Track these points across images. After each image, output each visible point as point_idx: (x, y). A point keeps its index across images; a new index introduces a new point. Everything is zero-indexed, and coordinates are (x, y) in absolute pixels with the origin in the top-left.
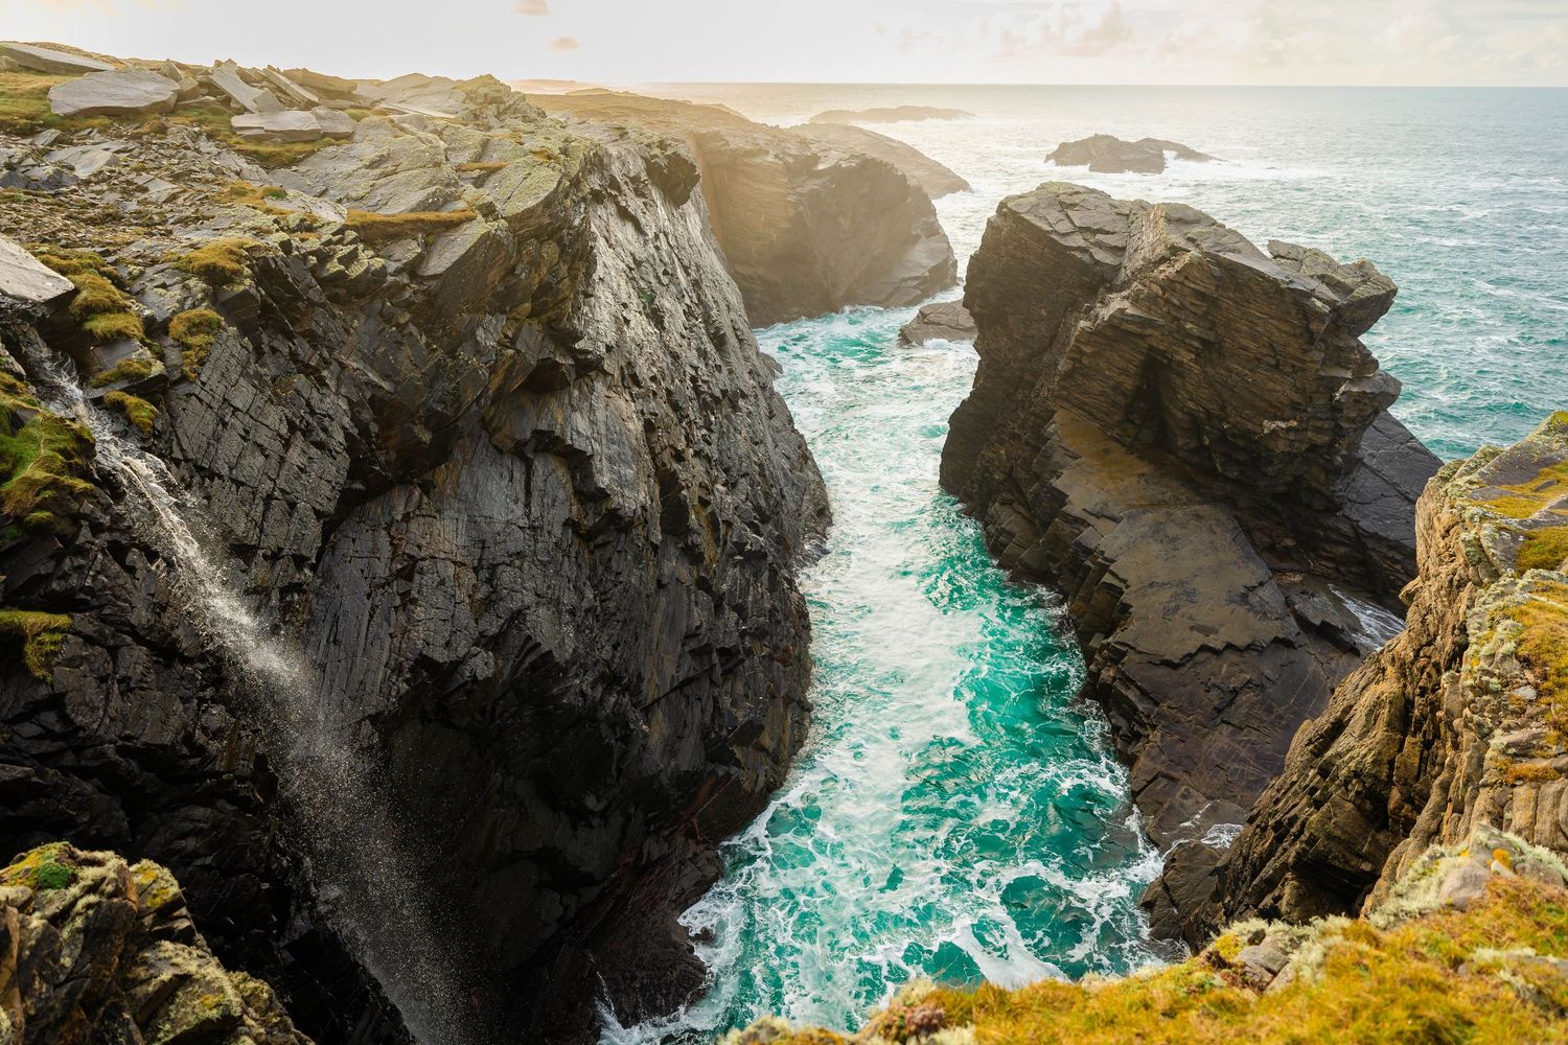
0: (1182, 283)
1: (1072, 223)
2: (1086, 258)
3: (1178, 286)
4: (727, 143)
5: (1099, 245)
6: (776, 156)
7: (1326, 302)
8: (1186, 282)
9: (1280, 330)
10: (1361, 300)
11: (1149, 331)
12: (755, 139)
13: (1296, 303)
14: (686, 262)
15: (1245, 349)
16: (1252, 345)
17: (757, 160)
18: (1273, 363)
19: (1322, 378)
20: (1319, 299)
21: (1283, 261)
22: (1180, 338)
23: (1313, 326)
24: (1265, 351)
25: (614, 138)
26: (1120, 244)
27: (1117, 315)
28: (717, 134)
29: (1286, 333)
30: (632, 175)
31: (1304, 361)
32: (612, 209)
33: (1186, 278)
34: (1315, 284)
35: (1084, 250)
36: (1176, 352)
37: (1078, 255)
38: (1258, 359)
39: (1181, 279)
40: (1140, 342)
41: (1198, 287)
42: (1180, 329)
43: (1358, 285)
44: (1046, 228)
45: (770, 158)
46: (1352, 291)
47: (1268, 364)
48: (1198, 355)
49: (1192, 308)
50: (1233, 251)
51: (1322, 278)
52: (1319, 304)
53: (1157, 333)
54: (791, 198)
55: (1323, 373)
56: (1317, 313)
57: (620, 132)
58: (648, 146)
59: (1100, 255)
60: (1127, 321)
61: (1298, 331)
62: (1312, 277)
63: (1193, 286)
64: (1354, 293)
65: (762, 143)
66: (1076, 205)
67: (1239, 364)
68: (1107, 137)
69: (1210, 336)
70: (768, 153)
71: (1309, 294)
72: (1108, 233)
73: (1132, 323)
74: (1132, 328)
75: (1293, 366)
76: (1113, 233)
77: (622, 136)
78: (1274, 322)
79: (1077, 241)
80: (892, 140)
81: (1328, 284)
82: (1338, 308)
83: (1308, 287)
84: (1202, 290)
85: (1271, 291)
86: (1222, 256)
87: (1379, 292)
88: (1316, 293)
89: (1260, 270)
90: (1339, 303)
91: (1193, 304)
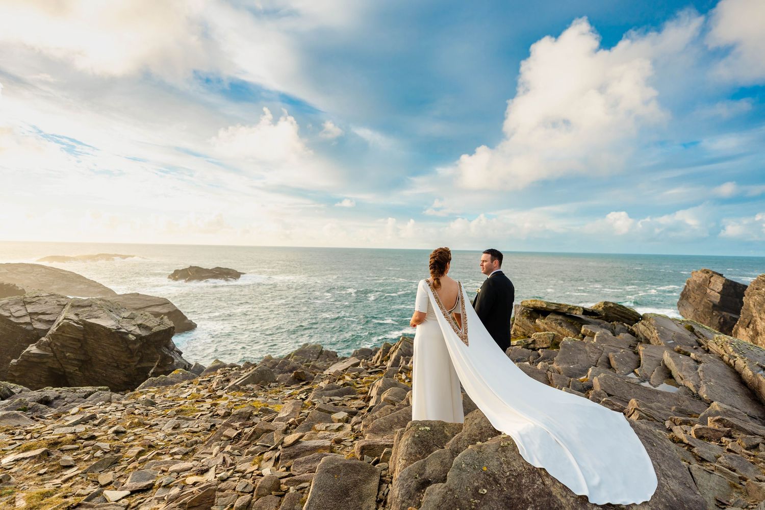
0: (61, 335)
1: (27, 311)
2: (29, 328)
3: (60, 337)
5: (40, 321)
7: (135, 335)
8: (63, 334)
9: (116, 350)
10: (155, 332)
11: (45, 360)
13: (121, 338)
15: (102, 361)
16: (105, 359)
18: (116, 365)
19: (139, 368)
20: (132, 334)
21: (125, 320)
22: (66, 360)
23: (130, 347)
24: (111, 360)
26: (51, 319)
27: (26, 354)
29: (118, 351)
31: (128, 362)
34: (133, 328)
35: (30, 324)
36: (66, 368)
37: (24, 326)
38: (109, 365)
39: (60, 333)
40: (44, 366)
41: (72, 336)
42: (66, 357)
43: (155, 326)
44: (6, 314)
47: (115, 367)
48: (80, 368)
49: (71, 346)
51: (140, 326)
52: (130, 336)
53: (50, 360)
55: (139, 366)
56: (130, 340)
59: (38, 326)
60: (31, 357)
61: (124, 350)
62: (134, 325)
63: (68, 335)
64: (152, 330)
66: (33, 302)
67: (100, 369)
68: (196, 267)
69: (82, 357)
71: (127, 334)
72: (48, 314)
73: (34, 357)
74: (35, 360)
75: (125, 365)
76: (50, 314)
78: (113, 347)
79: (28, 319)
81: (143, 327)
82: (144, 337)
83: (129, 330)
84: (74, 337)
85: (108, 333)
86: (87, 320)
87: (164, 329)
88: (132, 332)
89: (104, 325)
90: (143, 335)
91: (71, 344)
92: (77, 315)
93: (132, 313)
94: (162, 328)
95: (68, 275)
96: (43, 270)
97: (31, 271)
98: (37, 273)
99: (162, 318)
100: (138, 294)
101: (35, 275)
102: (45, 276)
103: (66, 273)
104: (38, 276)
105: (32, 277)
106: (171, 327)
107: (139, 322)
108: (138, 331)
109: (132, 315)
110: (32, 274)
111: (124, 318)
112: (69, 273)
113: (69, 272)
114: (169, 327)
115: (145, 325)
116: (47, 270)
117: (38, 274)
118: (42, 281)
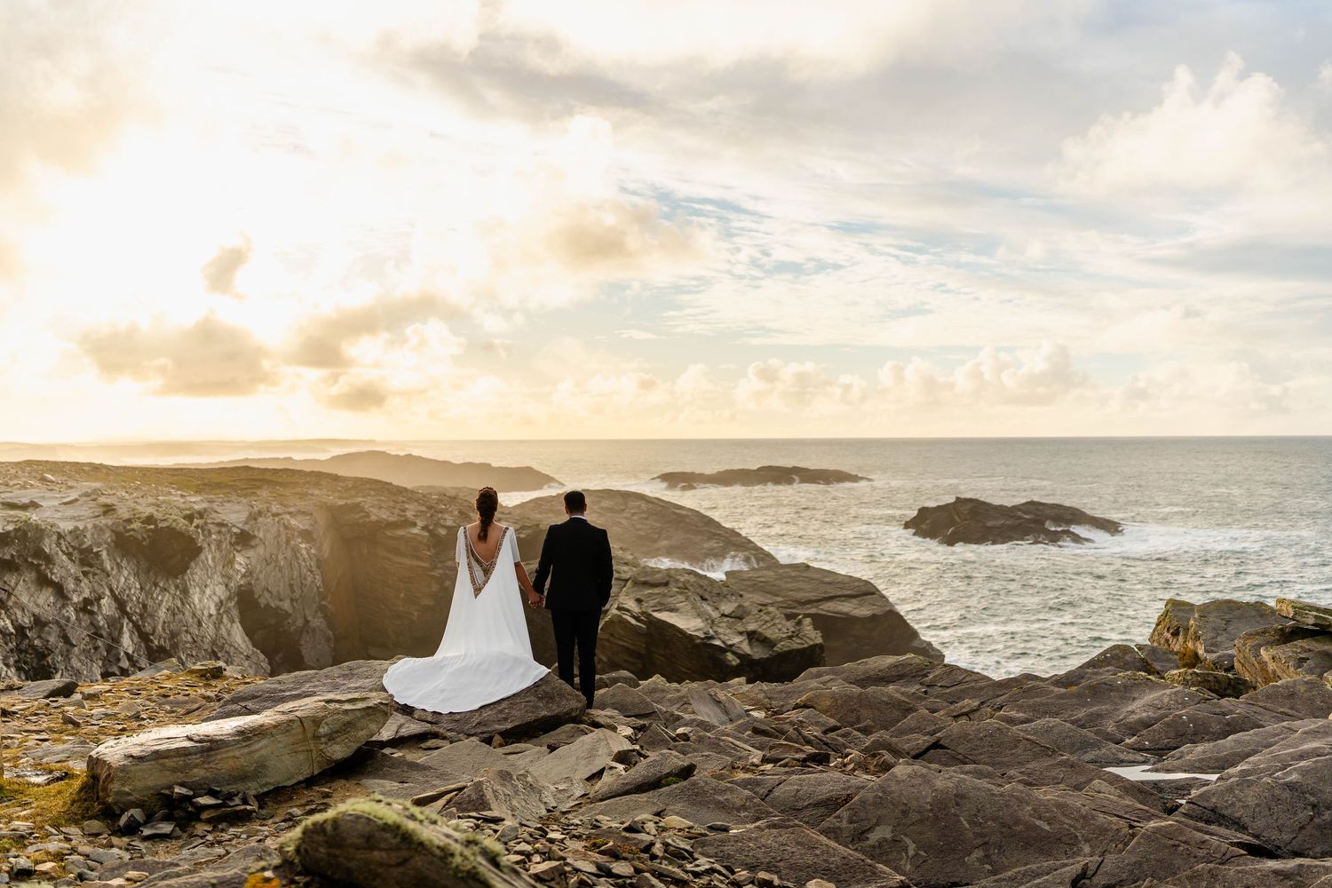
0: (608, 640)
3: (607, 644)
4: (368, 515)
6: (424, 528)
7: (739, 656)
8: (612, 639)
10: (780, 654)
12: (404, 510)
13: (712, 658)
14: (148, 629)
17: (401, 532)
20: (734, 653)
21: (726, 619)
25: (96, 514)
28: (357, 505)
30: (85, 546)
32: (30, 576)
33: (612, 635)
34: (736, 640)
41: (625, 644)
43: (782, 640)
45: (415, 531)
46: (775, 645)
50: (671, 610)
51: (752, 636)
52: (730, 656)
54: (437, 573)
56: (727, 667)
57: (105, 509)
58: (129, 521)
62: (741, 633)
63: (621, 643)
64: (775, 649)
65: (409, 514)
70: (415, 525)
71: (723, 650)
77: (105, 513)
80: (681, 507)
81: (757, 640)
82: (760, 662)
83: (730, 643)
84: (631, 647)
85: (690, 646)
86: (656, 615)
87: (800, 647)
88: (734, 648)
89: (681, 627)
90: (756, 657)
91: (626, 661)
92: (639, 601)
93: (740, 606)
94: (796, 645)
95: (687, 516)
96: (644, 506)
97: (622, 507)
98: (633, 511)
99: (799, 623)
100: (808, 566)
101: (629, 515)
102: (646, 519)
103: (684, 512)
104: (635, 518)
105: (624, 521)
106: (817, 644)
107: (751, 627)
108: (746, 648)
109: (741, 609)
110: (625, 515)
111: (723, 615)
112: (690, 513)
113: (689, 509)
114: (811, 643)
115: (761, 634)
116: (651, 506)
117: (634, 514)
118: (640, 529)
